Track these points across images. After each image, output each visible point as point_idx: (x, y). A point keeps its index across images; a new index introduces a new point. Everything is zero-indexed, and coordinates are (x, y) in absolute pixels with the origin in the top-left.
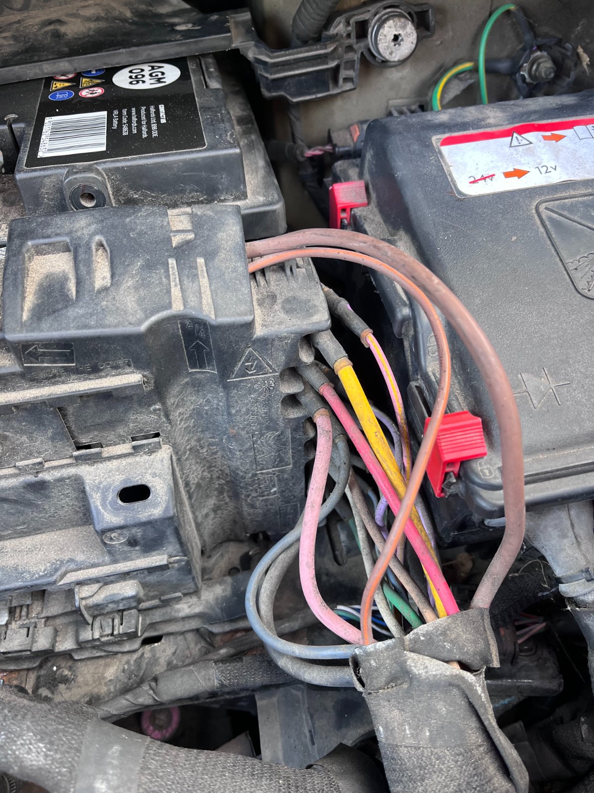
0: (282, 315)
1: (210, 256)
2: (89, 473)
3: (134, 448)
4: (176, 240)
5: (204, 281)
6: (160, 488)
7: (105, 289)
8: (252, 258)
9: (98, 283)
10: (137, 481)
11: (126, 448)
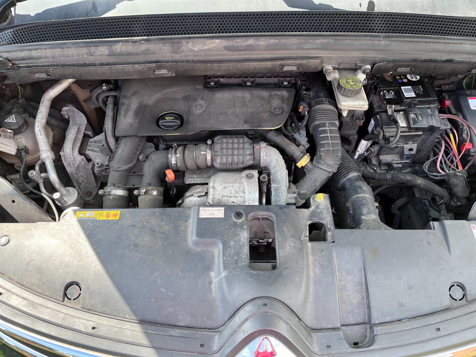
0: (443, 126)
1: (434, 117)
2: (405, 146)
3: (413, 143)
4: (429, 113)
5: (434, 120)
6: (415, 149)
7: (421, 121)
8: (440, 117)
9: (420, 120)
10: (412, 148)
11: (411, 143)
